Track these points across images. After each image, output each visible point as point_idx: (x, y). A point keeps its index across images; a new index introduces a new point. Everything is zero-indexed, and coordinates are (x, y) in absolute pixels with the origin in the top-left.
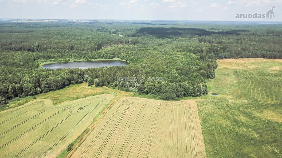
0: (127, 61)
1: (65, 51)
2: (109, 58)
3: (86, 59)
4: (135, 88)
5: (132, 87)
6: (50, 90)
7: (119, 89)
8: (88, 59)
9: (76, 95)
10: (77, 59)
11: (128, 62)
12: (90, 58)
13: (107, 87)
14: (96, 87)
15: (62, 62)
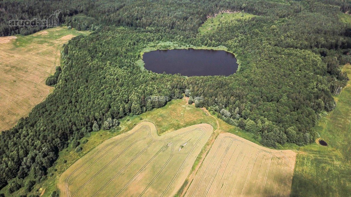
0: (234, 54)
1: (165, 30)
2: (213, 46)
3: (187, 45)
4: (235, 120)
5: (233, 118)
6: (153, 108)
7: (218, 117)
8: (189, 46)
9: (177, 121)
10: (177, 45)
11: (236, 56)
12: (192, 44)
13: (206, 109)
14: (196, 108)
15: (162, 49)
